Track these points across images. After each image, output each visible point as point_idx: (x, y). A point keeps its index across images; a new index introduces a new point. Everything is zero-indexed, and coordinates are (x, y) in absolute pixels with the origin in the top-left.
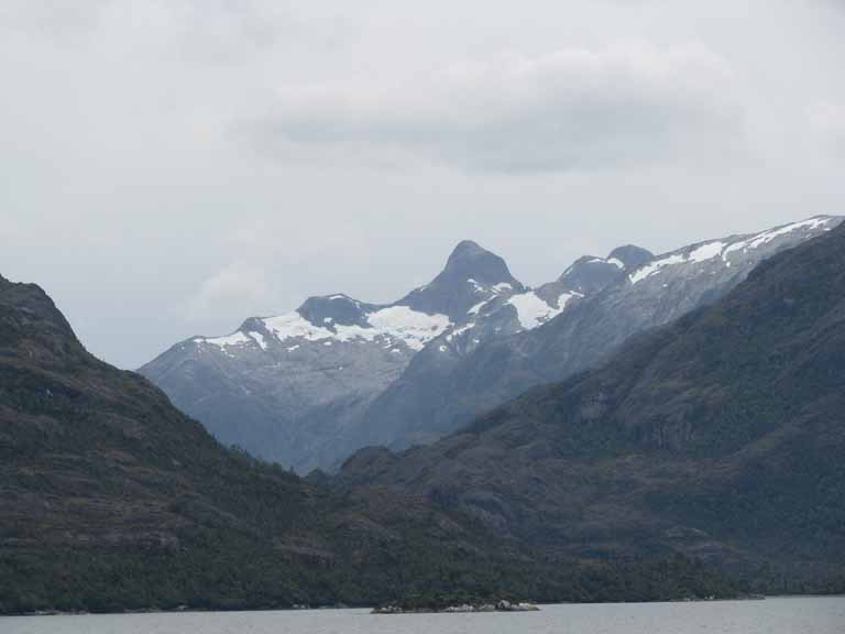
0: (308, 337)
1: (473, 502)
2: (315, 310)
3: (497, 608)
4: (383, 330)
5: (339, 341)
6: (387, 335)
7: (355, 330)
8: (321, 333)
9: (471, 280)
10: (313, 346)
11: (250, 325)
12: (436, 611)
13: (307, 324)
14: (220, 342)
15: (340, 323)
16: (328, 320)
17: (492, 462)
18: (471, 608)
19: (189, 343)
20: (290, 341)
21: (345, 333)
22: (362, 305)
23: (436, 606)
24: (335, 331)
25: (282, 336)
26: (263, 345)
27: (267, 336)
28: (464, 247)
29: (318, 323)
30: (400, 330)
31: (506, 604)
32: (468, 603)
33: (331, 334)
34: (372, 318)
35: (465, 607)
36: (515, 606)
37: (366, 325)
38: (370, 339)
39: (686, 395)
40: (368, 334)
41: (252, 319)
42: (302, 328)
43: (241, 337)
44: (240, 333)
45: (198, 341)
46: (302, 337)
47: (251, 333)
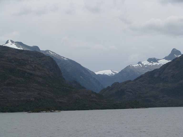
0: (149, 65)
1: (128, 91)
2: (150, 60)
3: (51, 112)
4: (161, 63)
5: (153, 65)
6: (161, 64)
7: (156, 63)
8: (151, 64)
9: (175, 55)
10: (149, 66)
11: (139, 63)
12: (38, 112)
13: (149, 62)
14: (134, 66)
15: (154, 62)
16: (152, 62)
17: (132, 85)
18: (45, 112)
19: (129, 66)
20: (146, 65)
21: (154, 64)
22: (157, 59)
23: (38, 111)
24: (153, 63)
25: (144, 64)
26: (141, 66)
27: (142, 64)
28: (174, 49)
29: (150, 62)
30: (163, 63)
31: (53, 111)
32: (45, 111)
33: (152, 64)
34: (159, 61)
35: (44, 112)
36: (54, 111)
37: (158, 62)
38: (159, 65)
39: (171, 73)
40: (158, 64)
41: (139, 62)
42: (148, 63)
43: (138, 65)
44: (138, 64)
45: (131, 65)
46: (147, 65)
47: (140, 64)
